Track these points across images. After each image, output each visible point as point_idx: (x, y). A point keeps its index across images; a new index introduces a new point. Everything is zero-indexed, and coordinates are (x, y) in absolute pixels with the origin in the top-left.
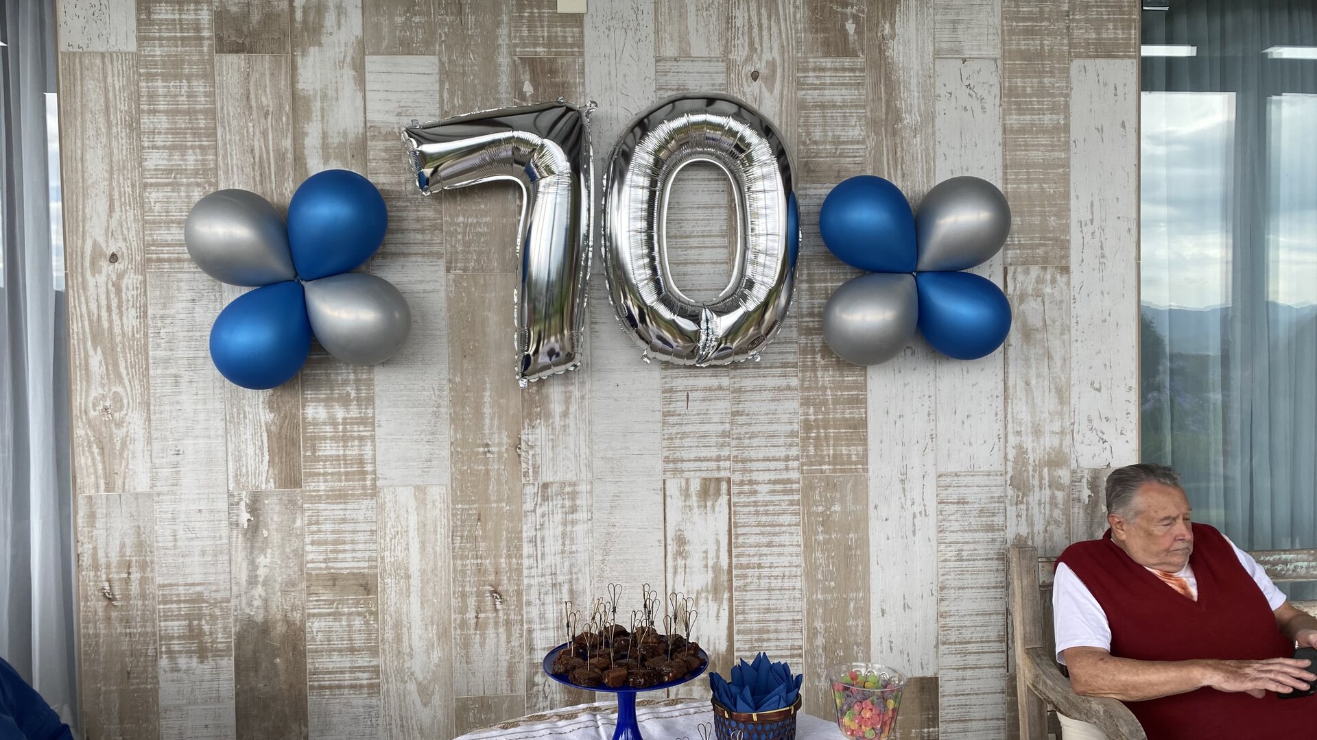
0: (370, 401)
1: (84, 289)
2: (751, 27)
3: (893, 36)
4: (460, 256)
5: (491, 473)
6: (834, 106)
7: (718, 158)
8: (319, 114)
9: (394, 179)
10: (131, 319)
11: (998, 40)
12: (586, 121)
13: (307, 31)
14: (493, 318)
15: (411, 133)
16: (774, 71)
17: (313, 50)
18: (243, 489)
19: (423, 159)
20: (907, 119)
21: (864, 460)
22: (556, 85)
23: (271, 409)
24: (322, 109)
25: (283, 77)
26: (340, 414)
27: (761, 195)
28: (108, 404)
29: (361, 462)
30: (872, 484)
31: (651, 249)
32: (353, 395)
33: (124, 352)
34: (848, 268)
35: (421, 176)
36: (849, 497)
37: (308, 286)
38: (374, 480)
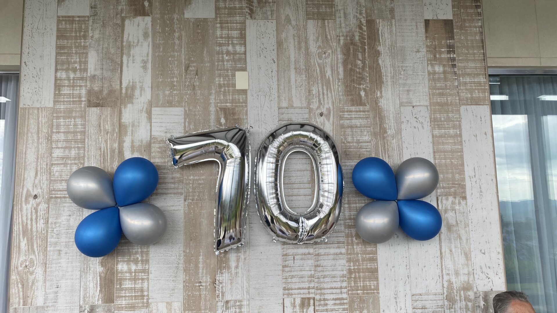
0: (147, 261)
1: (21, 211)
2: (319, 94)
3: (381, 97)
4: (191, 194)
5: (202, 296)
6: (357, 127)
7: (306, 149)
8: (130, 133)
9: (163, 160)
10: (41, 224)
11: (427, 98)
12: (248, 134)
13: (127, 97)
14: (205, 222)
15: (170, 141)
16: (330, 112)
17: (129, 106)
18: (87, 304)
19: (175, 151)
20: (389, 132)
21: (377, 288)
22: (235, 119)
23: (102, 266)
24: (132, 130)
25: (116, 117)
26: (133, 267)
27: (326, 166)
28: (27, 264)
29: (142, 291)
30: (381, 300)
31: (277, 190)
32: (140, 259)
33: (37, 239)
34: (366, 198)
35: (174, 159)
36: (371, 306)
37: (121, 209)
38: (148, 299)
